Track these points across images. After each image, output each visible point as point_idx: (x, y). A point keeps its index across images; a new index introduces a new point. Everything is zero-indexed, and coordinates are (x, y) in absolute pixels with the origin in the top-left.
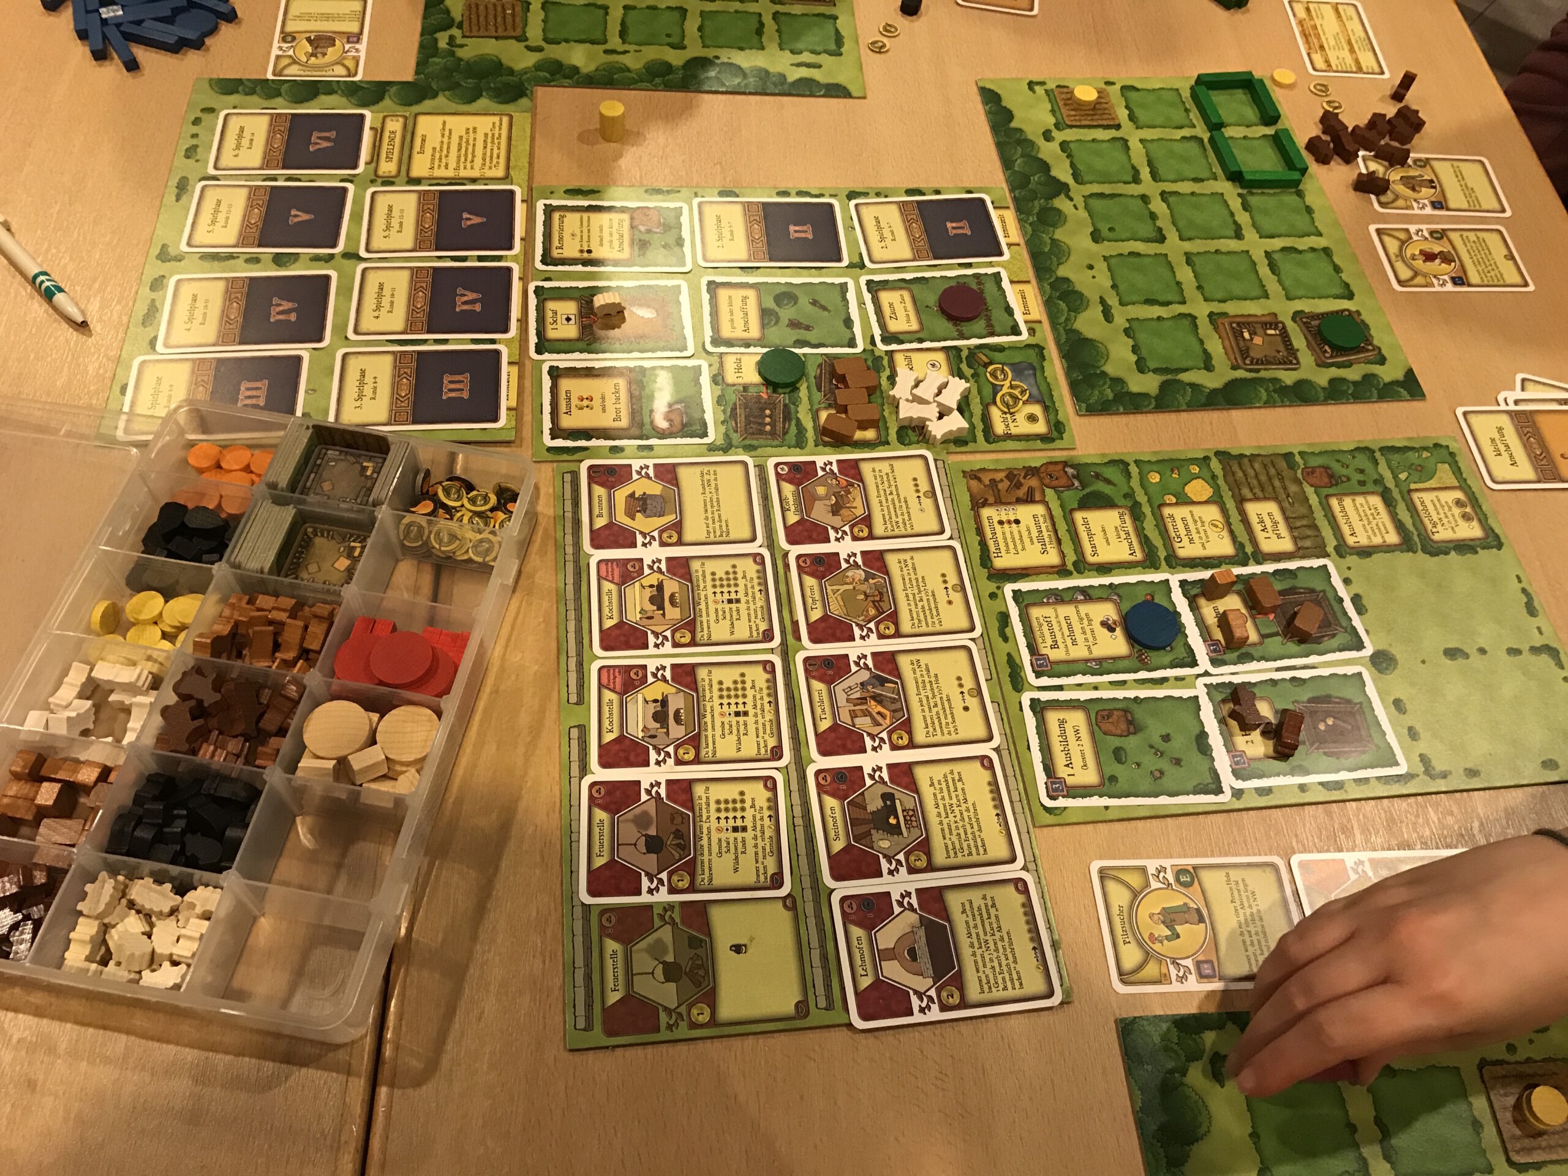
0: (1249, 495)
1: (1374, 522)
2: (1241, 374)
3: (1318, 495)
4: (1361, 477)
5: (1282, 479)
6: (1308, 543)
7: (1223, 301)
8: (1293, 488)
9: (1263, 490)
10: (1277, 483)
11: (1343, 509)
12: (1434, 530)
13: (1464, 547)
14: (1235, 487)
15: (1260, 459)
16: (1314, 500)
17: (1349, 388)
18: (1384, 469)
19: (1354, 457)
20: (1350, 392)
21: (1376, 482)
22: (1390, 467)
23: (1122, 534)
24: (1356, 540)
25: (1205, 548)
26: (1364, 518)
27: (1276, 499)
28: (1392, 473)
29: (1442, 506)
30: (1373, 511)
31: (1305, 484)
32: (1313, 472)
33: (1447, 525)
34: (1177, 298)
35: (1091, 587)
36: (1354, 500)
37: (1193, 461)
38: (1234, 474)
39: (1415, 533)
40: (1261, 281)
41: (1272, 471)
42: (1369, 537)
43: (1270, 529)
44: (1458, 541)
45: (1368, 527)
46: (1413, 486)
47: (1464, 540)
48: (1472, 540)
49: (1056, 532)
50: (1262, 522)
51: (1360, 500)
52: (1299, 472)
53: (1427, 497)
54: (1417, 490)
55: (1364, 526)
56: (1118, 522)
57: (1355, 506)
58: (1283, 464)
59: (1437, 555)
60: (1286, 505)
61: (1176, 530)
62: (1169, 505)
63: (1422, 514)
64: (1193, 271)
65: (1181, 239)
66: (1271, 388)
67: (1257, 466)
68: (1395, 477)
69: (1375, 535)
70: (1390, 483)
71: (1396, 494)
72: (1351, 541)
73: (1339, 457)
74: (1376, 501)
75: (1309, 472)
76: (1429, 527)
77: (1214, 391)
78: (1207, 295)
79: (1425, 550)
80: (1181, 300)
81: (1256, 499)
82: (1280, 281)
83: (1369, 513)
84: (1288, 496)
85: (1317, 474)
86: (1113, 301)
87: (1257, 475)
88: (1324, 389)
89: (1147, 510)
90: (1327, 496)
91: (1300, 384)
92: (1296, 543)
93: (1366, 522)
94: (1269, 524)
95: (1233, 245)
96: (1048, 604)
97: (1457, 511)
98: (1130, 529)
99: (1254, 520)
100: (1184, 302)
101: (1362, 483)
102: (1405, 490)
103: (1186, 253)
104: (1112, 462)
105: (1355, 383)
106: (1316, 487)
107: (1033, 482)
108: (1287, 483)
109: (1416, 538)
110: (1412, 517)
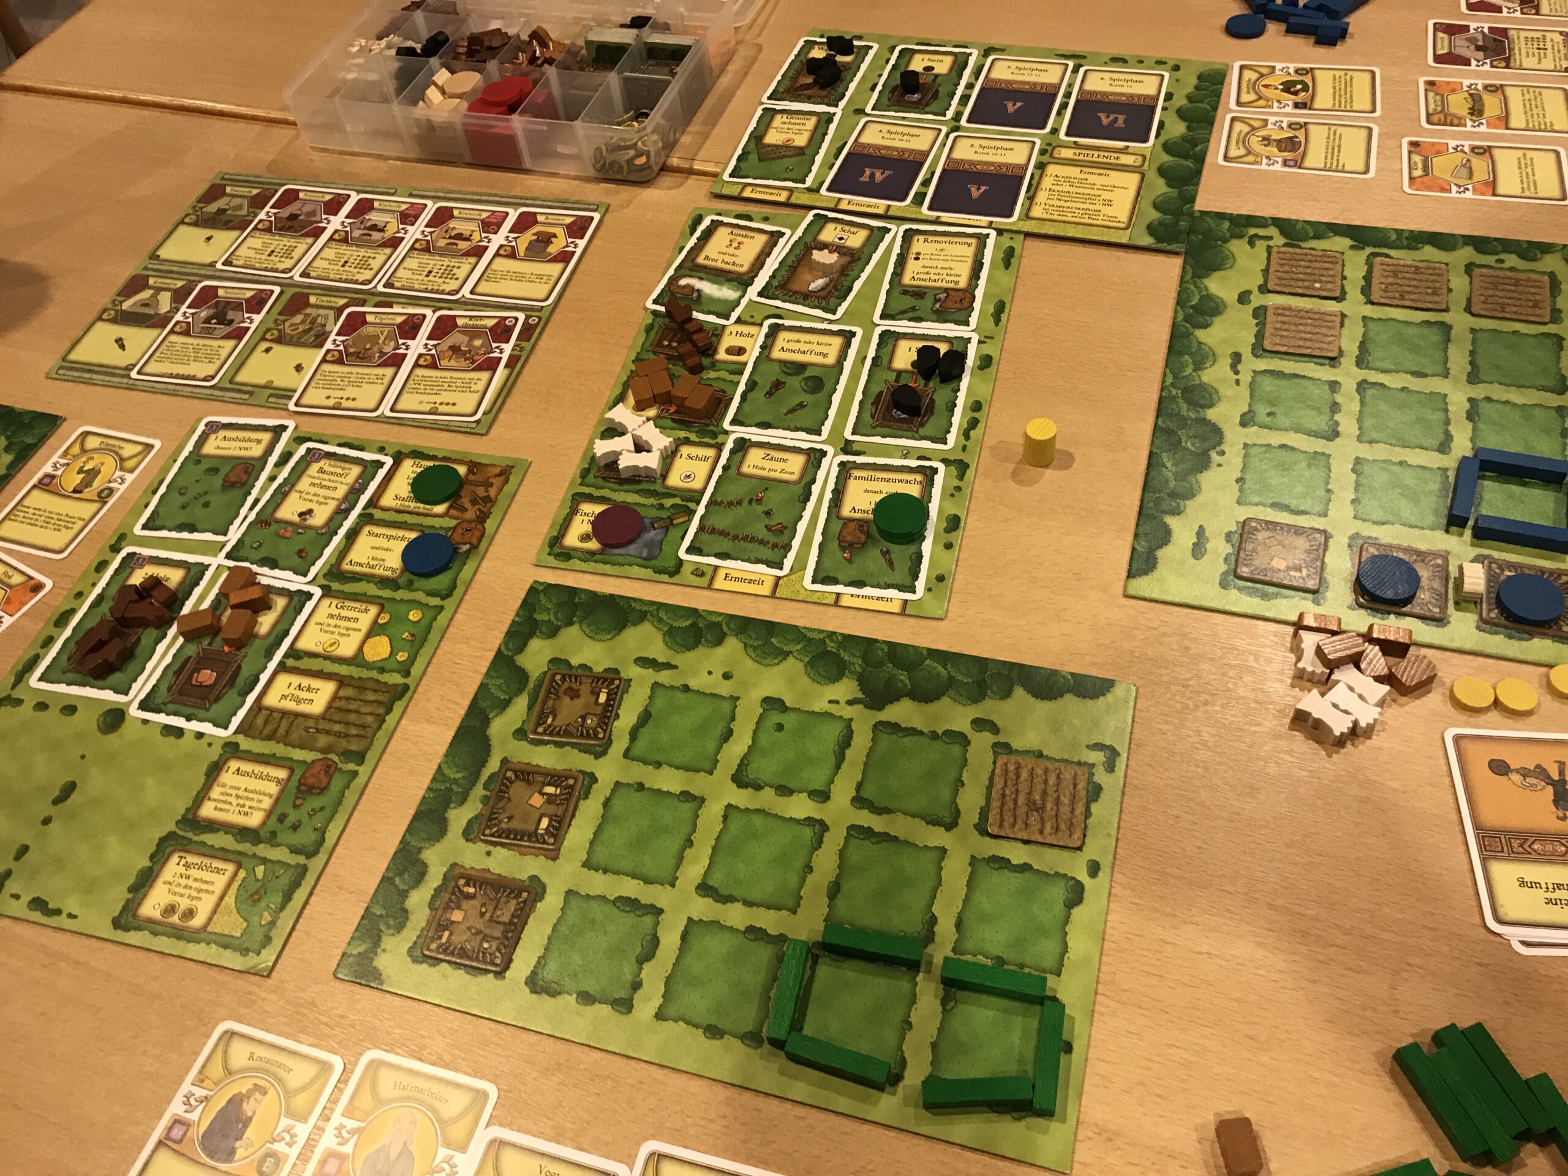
0: (342, 693)
1: (234, 801)
2: (493, 765)
3: (299, 761)
4: (289, 822)
5: (339, 735)
6: (260, 721)
7: (606, 804)
8: (323, 741)
9: (340, 709)
10: (337, 728)
11: (269, 778)
12: (183, 861)
13: (145, 881)
14: (360, 685)
15: (375, 726)
16: (299, 754)
17: (403, 881)
18: (279, 854)
19: (315, 829)
20: (397, 880)
21: (274, 834)
22: (279, 862)
23: (375, 563)
24: (230, 771)
25: (317, 624)
26: (246, 794)
27: (323, 717)
28: (271, 861)
29: (199, 891)
30: (246, 809)
31: (320, 756)
32: (327, 772)
33: (178, 880)
34: (636, 751)
35: (346, 518)
36: (271, 796)
37: (412, 660)
38: (375, 691)
39: (196, 838)
40: (617, 873)
41: (354, 731)
42: (224, 786)
43: (298, 693)
44: (154, 881)
45: (234, 792)
46: (242, 874)
47: (151, 886)
48: (145, 896)
49: (410, 513)
50: (308, 690)
51: (267, 803)
52: (336, 758)
53: (219, 882)
54: (236, 874)
55: (238, 789)
56: (388, 564)
57: (264, 794)
58: (354, 747)
59: (158, 845)
60: (311, 723)
61: (350, 609)
62: (378, 615)
63: (207, 861)
64: (668, 793)
65: (729, 806)
66: (455, 788)
67: (370, 719)
68: (264, 861)
69: (222, 794)
70: (263, 850)
71: (246, 847)
72: (234, 765)
73: (326, 813)
74: (254, 820)
75: (330, 769)
76: (191, 859)
77: (486, 722)
78: (623, 791)
79: (171, 835)
80: (631, 754)
81: (335, 697)
82: (603, 898)
83: (248, 803)
84: (318, 731)
85: (322, 776)
86: (665, 677)
87: (358, 712)
88: (420, 850)
89: (386, 593)
90: (292, 771)
91: (441, 829)
92: (267, 709)
93: (241, 793)
94: (303, 695)
95: (694, 870)
96: (356, 481)
97: (184, 904)
98: (376, 571)
99: (315, 683)
100: (626, 755)
101: (282, 818)
102: (244, 860)
103: (702, 800)
104: (453, 587)
105: (404, 894)
106: (308, 766)
107: (470, 514)
108: (331, 739)
109: (190, 835)
110: (212, 847)
